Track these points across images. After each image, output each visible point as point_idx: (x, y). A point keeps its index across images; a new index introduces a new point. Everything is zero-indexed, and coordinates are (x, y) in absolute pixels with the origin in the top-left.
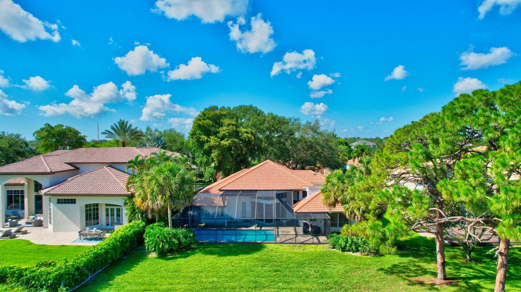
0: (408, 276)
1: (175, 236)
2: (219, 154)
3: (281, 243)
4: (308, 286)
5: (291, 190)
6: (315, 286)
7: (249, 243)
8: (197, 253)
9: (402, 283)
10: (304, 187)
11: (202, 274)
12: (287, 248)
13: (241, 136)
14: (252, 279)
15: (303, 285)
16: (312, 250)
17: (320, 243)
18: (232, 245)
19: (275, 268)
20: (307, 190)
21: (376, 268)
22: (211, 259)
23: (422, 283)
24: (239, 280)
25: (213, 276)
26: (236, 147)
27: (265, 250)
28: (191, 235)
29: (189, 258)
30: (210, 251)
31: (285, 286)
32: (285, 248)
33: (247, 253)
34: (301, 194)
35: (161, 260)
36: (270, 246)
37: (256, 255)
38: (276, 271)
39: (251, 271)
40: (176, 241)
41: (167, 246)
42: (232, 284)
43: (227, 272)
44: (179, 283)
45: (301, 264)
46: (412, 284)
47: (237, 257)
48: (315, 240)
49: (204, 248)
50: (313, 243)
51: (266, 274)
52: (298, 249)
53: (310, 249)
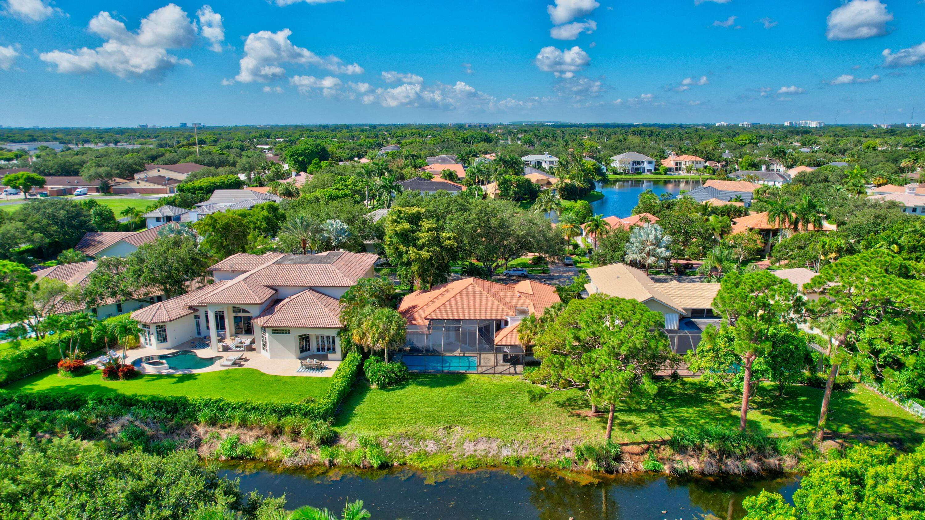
0: (572, 409)
1: (392, 371)
2: (419, 268)
3: (482, 373)
4: (498, 415)
5: (494, 320)
6: (503, 415)
7: (453, 373)
8: (411, 384)
9: (566, 414)
10: (506, 317)
11: (420, 405)
12: (486, 378)
13: (443, 242)
14: (458, 409)
15: (495, 415)
16: (508, 381)
17: (516, 373)
18: (439, 375)
19: (475, 400)
20: (509, 320)
21: (554, 401)
22: (424, 390)
23: (578, 415)
24: (448, 410)
25: (428, 407)
26: (437, 257)
27: (468, 381)
28: (405, 368)
29: (406, 390)
30: (421, 381)
31: (481, 415)
32: (485, 379)
33: (453, 384)
34: (503, 323)
35: (383, 391)
36: (473, 377)
37: (460, 386)
38: (476, 402)
39: (457, 402)
40: (393, 375)
41: (387, 380)
42: (443, 413)
43: (438, 403)
44: (404, 412)
45: (496, 396)
46: (572, 415)
47: (445, 388)
48: (512, 370)
49: (416, 379)
50: (510, 374)
51: (468, 405)
52: (496, 380)
53: (507, 380)
